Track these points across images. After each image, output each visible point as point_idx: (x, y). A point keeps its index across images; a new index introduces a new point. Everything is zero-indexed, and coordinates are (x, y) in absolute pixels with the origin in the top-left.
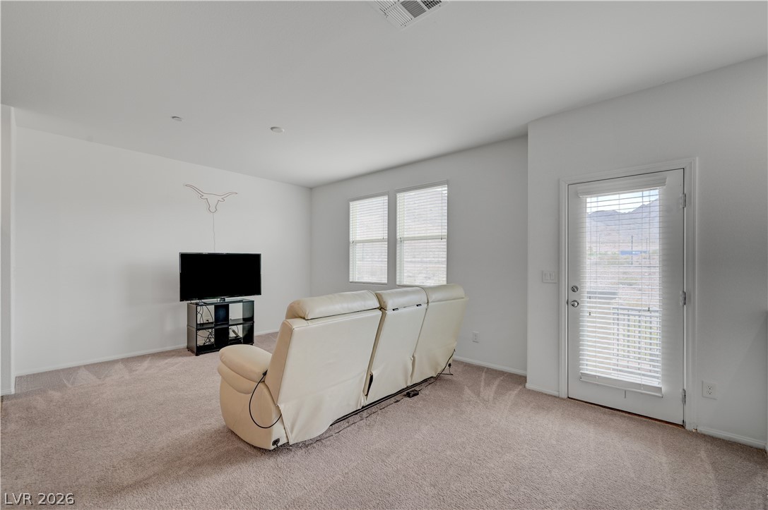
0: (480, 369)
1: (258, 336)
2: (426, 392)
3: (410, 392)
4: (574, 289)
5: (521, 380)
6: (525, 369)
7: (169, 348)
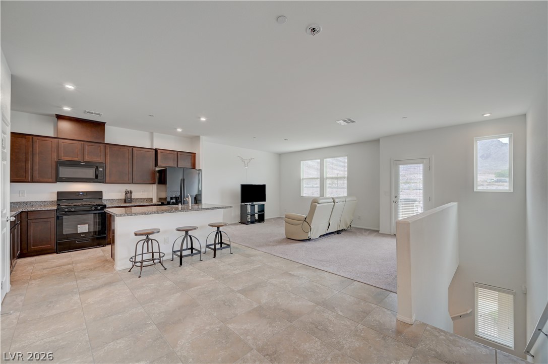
0: (362, 229)
1: (267, 219)
2: (343, 233)
3: (338, 232)
4: (396, 197)
5: (378, 231)
6: (379, 228)
7: (233, 223)
